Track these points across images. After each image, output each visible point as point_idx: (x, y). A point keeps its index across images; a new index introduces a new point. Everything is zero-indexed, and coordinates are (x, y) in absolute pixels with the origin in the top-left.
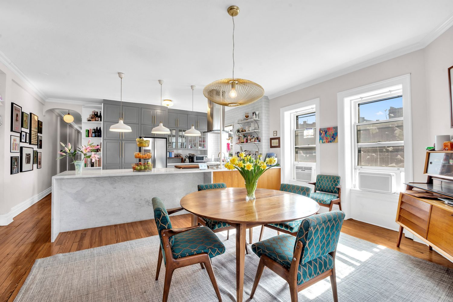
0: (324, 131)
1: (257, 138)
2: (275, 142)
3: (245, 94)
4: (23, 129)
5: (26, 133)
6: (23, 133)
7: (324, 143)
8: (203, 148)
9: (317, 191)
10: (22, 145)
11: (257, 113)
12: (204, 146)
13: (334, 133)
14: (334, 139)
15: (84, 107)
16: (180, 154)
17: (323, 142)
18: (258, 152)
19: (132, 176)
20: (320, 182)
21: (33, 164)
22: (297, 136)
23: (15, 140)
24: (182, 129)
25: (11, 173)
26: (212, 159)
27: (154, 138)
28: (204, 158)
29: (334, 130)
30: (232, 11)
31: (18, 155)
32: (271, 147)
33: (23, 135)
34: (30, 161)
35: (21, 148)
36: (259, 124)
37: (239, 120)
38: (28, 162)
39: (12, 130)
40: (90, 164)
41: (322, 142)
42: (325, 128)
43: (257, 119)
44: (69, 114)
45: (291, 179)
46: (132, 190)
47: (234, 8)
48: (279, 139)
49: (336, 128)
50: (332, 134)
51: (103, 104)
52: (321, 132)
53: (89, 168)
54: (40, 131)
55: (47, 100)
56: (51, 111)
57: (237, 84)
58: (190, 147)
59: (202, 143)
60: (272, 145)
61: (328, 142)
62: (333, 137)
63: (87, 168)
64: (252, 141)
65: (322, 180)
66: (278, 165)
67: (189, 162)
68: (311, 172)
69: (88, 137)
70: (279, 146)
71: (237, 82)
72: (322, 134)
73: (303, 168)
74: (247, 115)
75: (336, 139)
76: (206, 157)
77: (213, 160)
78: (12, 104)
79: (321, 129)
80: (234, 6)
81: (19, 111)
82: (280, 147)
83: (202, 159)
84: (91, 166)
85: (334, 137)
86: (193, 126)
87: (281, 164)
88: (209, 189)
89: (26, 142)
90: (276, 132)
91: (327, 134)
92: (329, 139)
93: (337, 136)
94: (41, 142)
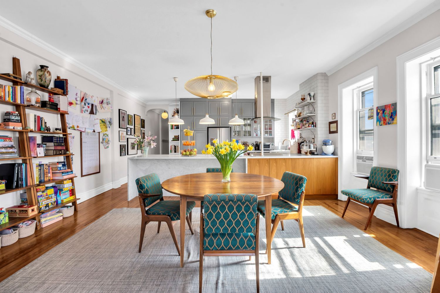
0: (382, 109)
1: (313, 123)
2: (333, 127)
4: (128, 126)
5: (131, 129)
6: (128, 129)
7: (382, 125)
8: (270, 135)
9: (371, 188)
10: (128, 136)
11: (312, 94)
12: (271, 133)
13: (392, 112)
14: (393, 119)
15: (169, 106)
16: (247, 142)
17: (381, 124)
18: (314, 139)
19: (181, 159)
21: (137, 149)
23: (122, 134)
24: (247, 118)
25: (121, 156)
26: (278, 147)
27: (219, 127)
28: (271, 146)
29: (393, 107)
30: (209, 14)
31: (126, 143)
32: (331, 132)
33: (129, 130)
34: (135, 148)
35: (128, 139)
36: (315, 106)
37: (297, 104)
38: (133, 148)
39: (120, 127)
40: (174, 151)
41: (380, 124)
42: (383, 106)
43: (312, 101)
44: (165, 112)
45: (353, 172)
46: (182, 171)
47: (210, 12)
48: (336, 122)
49: (395, 105)
50: (390, 114)
51: (179, 102)
52: (379, 111)
53: (173, 153)
54: (143, 126)
55: (147, 104)
56: (151, 111)
58: (255, 135)
59: (268, 130)
60: (331, 130)
61: (386, 124)
62: (391, 117)
63: (172, 153)
64: (306, 127)
66: (333, 154)
67: (255, 150)
68: (372, 163)
69: (172, 129)
70: (336, 132)
72: (380, 114)
73: (364, 158)
74: (303, 97)
75: (395, 119)
76: (272, 145)
77: (280, 148)
78: (119, 110)
79: (378, 107)
80: (210, 10)
81: (125, 114)
82: (337, 133)
83: (268, 147)
84: (175, 152)
85: (393, 117)
86: (236, 114)
87: (339, 153)
89: (131, 135)
90: (334, 115)
91: (385, 113)
92: (387, 120)
93: (396, 115)
94: (144, 134)
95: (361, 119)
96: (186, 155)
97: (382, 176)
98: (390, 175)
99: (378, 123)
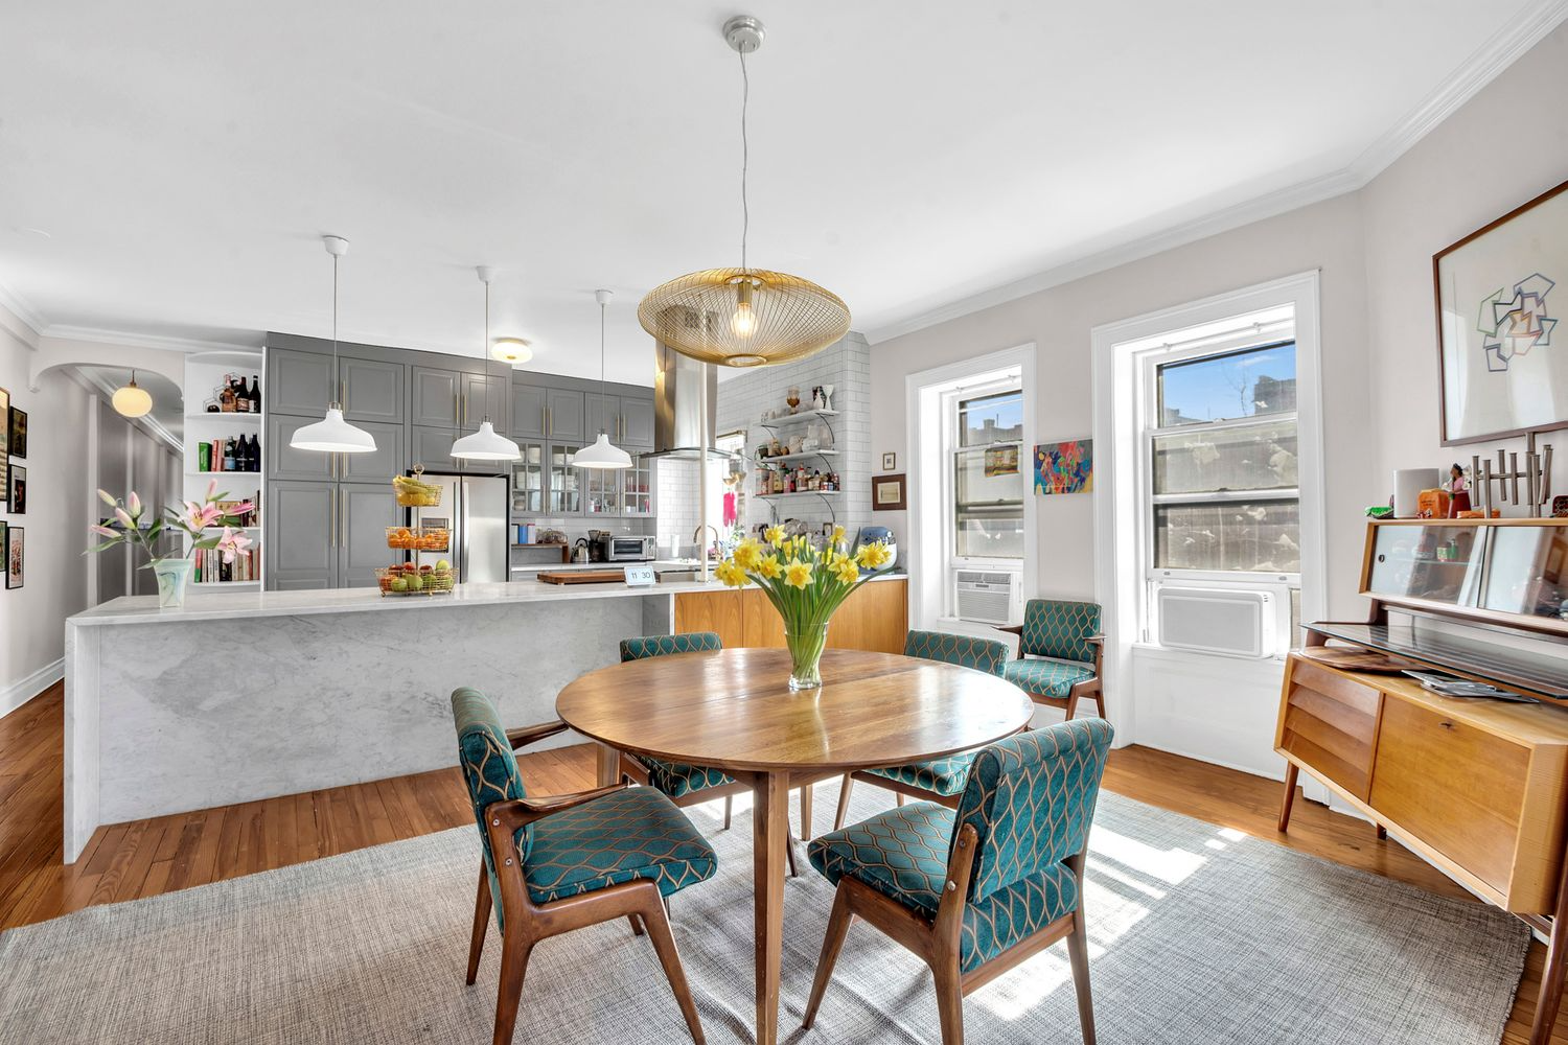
0: (1051, 454)
1: (830, 478)
2: (888, 492)
3: (785, 324)
7: (1050, 493)
8: (640, 510)
9: (1027, 656)
11: (828, 390)
12: (643, 505)
13: (1080, 461)
14: (1083, 480)
15: (191, 360)
16: (558, 532)
17: (1048, 491)
18: (831, 524)
19: (378, 613)
20: (1036, 624)
22: (961, 469)
24: (566, 445)
26: (670, 550)
27: (461, 474)
28: (645, 545)
29: (1082, 450)
30: (739, 34)
32: (877, 507)
36: (836, 428)
37: (767, 415)
40: (217, 572)
41: (1044, 489)
42: (1053, 445)
43: (828, 410)
44: (133, 384)
45: (943, 616)
46: (379, 664)
47: (746, 26)
48: (901, 479)
49: (1087, 445)
50: (1075, 465)
51: (264, 348)
52: (1041, 456)
53: (211, 584)
54: (17, 445)
55: (45, 332)
56: (64, 372)
57: (756, 288)
58: (592, 509)
59: (637, 493)
60: (880, 501)
61: (1063, 492)
62: (1077, 474)
63: (204, 584)
64: (810, 487)
65: (1042, 618)
66: (897, 569)
67: (590, 562)
68: (1008, 590)
69: (209, 470)
70: (902, 506)
71: (756, 282)
72: (1044, 464)
73: (983, 576)
74: (794, 397)
75: (1087, 481)
76: (651, 542)
77: (676, 553)
79: (1038, 447)
80: (745, 17)
82: (905, 508)
83: (636, 549)
84: (221, 580)
85: (1081, 474)
86: (603, 432)
87: (910, 567)
88: (660, 653)
90: (891, 457)
91: (1060, 465)
92: (1066, 481)
93: (1091, 469)
94: (21, 489)
95: (959, 473)
96: (408, 592)
97: (1062, 622)
98: (1083, 620)
99: (1040, 486)
